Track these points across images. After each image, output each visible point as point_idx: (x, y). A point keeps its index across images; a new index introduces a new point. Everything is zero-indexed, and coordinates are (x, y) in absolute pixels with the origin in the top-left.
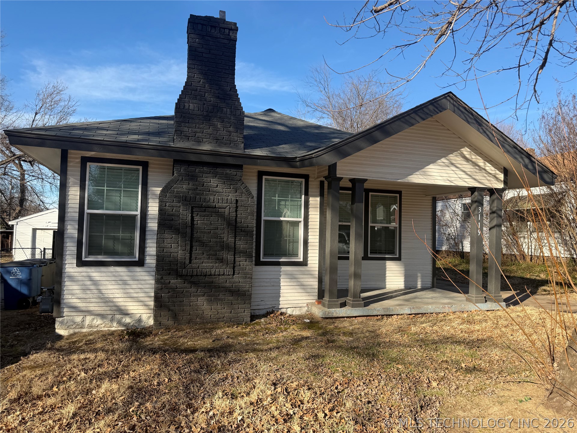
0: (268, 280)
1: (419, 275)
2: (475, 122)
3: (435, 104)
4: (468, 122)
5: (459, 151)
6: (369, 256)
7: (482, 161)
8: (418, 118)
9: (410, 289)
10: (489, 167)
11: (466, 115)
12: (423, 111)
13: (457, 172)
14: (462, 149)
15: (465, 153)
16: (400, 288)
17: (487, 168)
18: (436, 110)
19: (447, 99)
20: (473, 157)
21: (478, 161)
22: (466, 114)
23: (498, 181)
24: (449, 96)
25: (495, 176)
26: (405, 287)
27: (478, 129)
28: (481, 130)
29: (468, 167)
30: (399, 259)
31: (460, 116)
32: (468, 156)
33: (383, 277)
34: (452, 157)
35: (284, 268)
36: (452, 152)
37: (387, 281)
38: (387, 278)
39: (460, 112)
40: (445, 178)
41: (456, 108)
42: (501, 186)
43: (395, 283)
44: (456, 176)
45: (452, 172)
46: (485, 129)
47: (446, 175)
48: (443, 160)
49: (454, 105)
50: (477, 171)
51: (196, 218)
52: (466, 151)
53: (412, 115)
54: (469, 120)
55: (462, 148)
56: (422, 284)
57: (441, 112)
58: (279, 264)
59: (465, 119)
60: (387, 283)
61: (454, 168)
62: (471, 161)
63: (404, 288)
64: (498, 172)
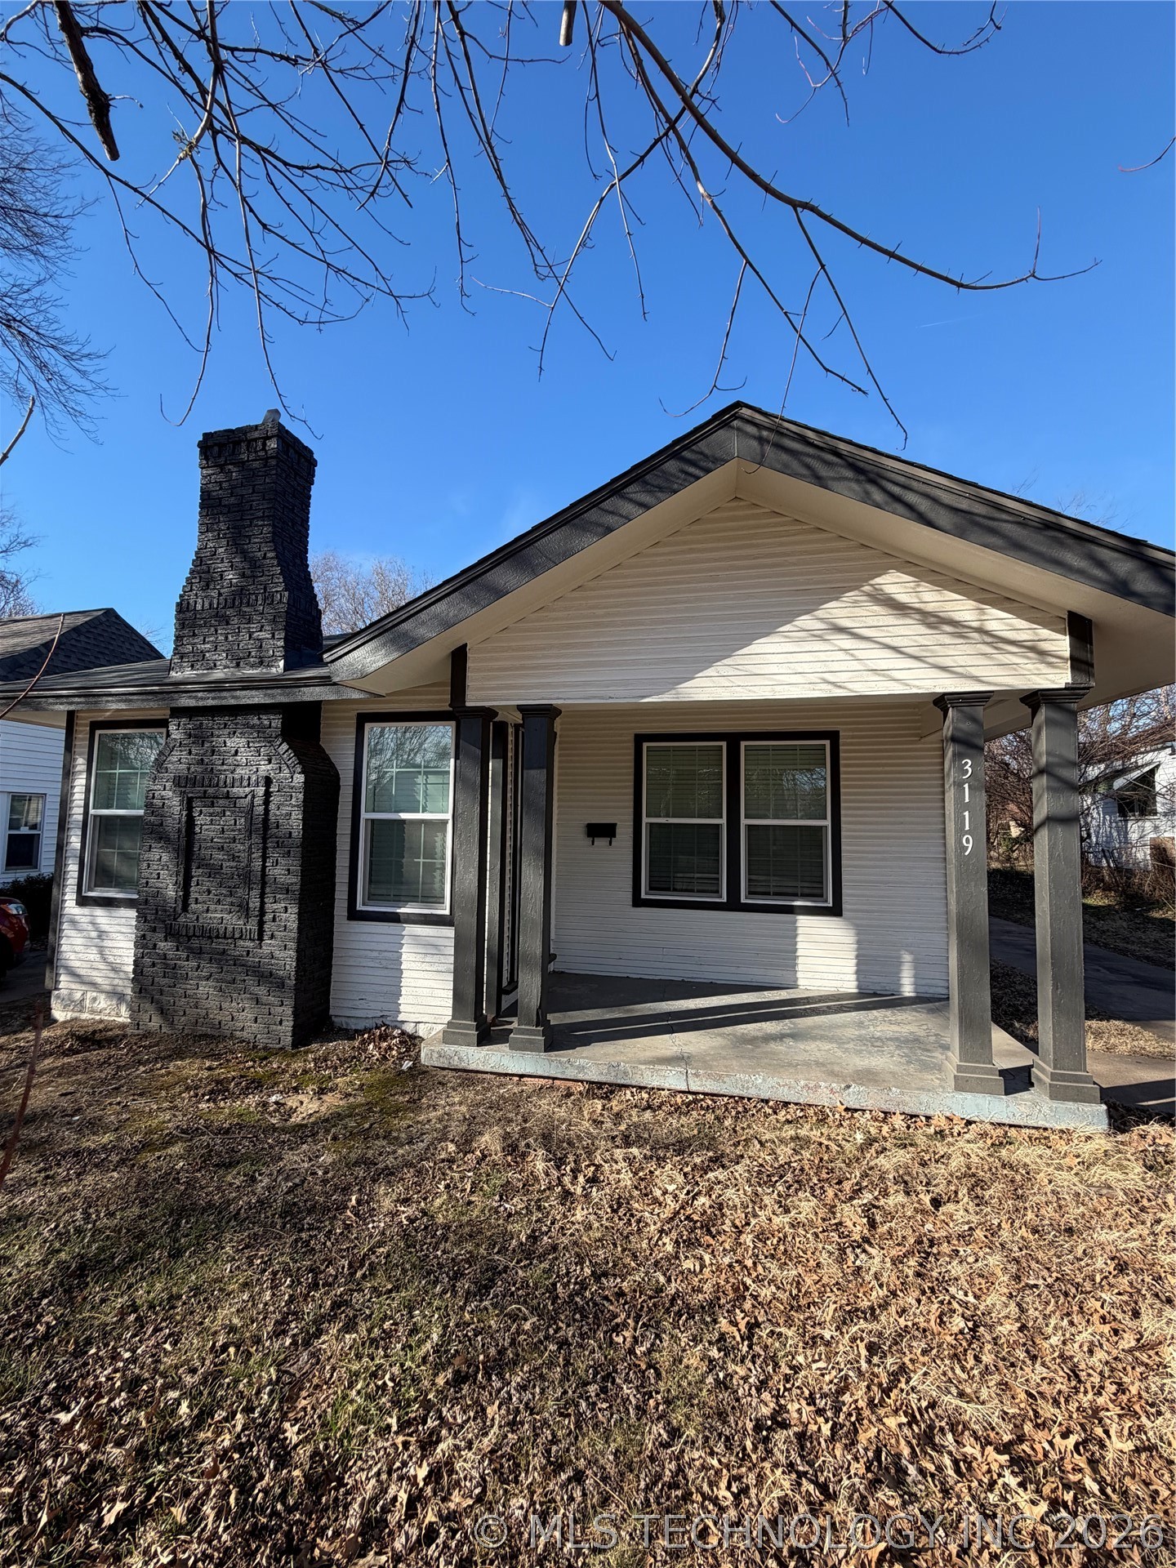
0: (375, 954)
1: (907, 957)
2: (849, 474)
3: (686, 454)
4: (819, 481)
5: (867, 588)
6: (743, 900)
7: (971, 604)
8: (627, 508)
9: (875, 995)
10: (999, 621)
11: (809, 460)
12: (646, 483)
13: (859, 654)
14: (878, 580)
15: (889, 589)
16: (842, 990)
17: (991, 626)
18: (692, 470)
19: (733, 428)
20: (927, 597)
21: (948, 606)
22: (808, 455)
23: (1050, 664)
24: (736, 417)
25: (1033, 649)
26: (859, 987)
27: (867, 493)
28: (878, 496)
29: (909, 632)
30: (836, 911)
31: (785, 470)
32: (903, 598)
33: (788, 957)
34: (837, 610)
35: (411, 929)
36: (836, 593)
37: (800, 968)
38: (800, 961)
39: (785, 457)
40: (813, 678)
41: (768, 448)
42: (1060, 678)
43: (825, 976)
44: (855, 665)
45: (841, 655)
46: (896, 490)
47: (818, 667)
48: (805, 621)
49: (761, 440)
50: (947, 640)
51: (200, 820)
52: (895, 583)
53: (606, 505)
54: (824, 472)
55: (879, 575)
56: (915, 984)
57: (708, 471)
58: (395, 918)
59: (804, 471)
60: (799, 975)
61: (846, 642)
62: (919, 611)
63: (856, 991)
64: (1045, 633)
